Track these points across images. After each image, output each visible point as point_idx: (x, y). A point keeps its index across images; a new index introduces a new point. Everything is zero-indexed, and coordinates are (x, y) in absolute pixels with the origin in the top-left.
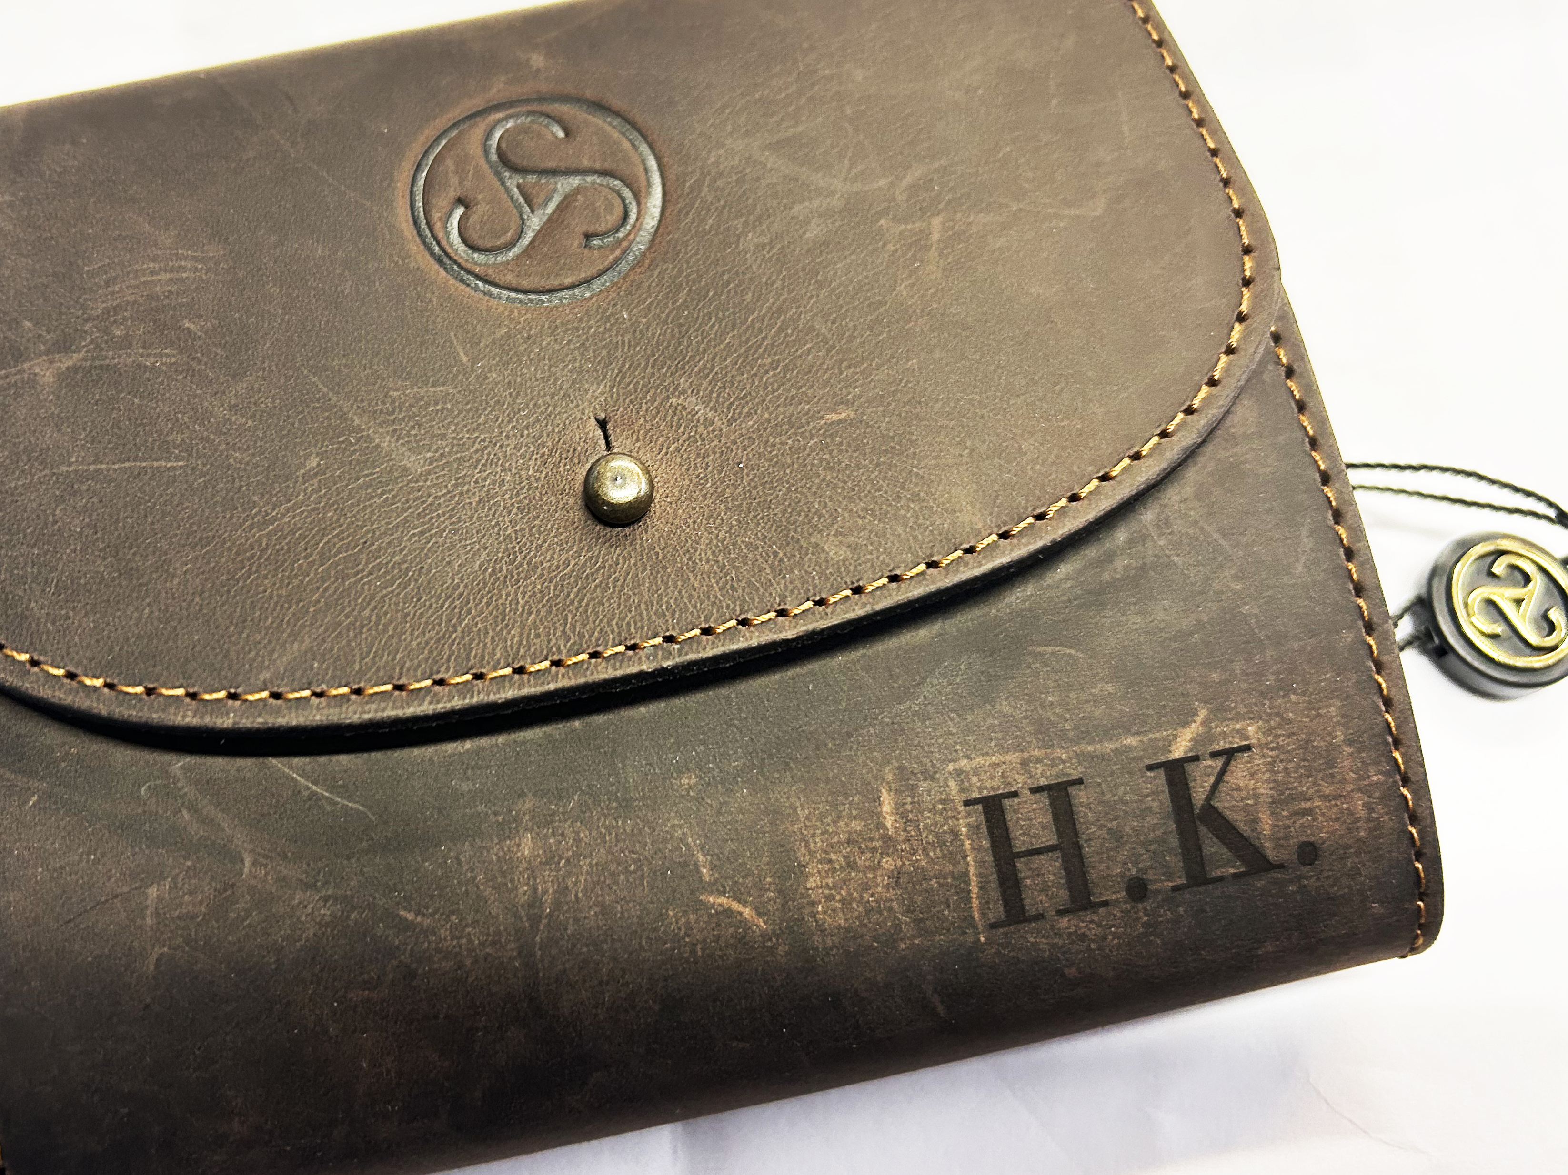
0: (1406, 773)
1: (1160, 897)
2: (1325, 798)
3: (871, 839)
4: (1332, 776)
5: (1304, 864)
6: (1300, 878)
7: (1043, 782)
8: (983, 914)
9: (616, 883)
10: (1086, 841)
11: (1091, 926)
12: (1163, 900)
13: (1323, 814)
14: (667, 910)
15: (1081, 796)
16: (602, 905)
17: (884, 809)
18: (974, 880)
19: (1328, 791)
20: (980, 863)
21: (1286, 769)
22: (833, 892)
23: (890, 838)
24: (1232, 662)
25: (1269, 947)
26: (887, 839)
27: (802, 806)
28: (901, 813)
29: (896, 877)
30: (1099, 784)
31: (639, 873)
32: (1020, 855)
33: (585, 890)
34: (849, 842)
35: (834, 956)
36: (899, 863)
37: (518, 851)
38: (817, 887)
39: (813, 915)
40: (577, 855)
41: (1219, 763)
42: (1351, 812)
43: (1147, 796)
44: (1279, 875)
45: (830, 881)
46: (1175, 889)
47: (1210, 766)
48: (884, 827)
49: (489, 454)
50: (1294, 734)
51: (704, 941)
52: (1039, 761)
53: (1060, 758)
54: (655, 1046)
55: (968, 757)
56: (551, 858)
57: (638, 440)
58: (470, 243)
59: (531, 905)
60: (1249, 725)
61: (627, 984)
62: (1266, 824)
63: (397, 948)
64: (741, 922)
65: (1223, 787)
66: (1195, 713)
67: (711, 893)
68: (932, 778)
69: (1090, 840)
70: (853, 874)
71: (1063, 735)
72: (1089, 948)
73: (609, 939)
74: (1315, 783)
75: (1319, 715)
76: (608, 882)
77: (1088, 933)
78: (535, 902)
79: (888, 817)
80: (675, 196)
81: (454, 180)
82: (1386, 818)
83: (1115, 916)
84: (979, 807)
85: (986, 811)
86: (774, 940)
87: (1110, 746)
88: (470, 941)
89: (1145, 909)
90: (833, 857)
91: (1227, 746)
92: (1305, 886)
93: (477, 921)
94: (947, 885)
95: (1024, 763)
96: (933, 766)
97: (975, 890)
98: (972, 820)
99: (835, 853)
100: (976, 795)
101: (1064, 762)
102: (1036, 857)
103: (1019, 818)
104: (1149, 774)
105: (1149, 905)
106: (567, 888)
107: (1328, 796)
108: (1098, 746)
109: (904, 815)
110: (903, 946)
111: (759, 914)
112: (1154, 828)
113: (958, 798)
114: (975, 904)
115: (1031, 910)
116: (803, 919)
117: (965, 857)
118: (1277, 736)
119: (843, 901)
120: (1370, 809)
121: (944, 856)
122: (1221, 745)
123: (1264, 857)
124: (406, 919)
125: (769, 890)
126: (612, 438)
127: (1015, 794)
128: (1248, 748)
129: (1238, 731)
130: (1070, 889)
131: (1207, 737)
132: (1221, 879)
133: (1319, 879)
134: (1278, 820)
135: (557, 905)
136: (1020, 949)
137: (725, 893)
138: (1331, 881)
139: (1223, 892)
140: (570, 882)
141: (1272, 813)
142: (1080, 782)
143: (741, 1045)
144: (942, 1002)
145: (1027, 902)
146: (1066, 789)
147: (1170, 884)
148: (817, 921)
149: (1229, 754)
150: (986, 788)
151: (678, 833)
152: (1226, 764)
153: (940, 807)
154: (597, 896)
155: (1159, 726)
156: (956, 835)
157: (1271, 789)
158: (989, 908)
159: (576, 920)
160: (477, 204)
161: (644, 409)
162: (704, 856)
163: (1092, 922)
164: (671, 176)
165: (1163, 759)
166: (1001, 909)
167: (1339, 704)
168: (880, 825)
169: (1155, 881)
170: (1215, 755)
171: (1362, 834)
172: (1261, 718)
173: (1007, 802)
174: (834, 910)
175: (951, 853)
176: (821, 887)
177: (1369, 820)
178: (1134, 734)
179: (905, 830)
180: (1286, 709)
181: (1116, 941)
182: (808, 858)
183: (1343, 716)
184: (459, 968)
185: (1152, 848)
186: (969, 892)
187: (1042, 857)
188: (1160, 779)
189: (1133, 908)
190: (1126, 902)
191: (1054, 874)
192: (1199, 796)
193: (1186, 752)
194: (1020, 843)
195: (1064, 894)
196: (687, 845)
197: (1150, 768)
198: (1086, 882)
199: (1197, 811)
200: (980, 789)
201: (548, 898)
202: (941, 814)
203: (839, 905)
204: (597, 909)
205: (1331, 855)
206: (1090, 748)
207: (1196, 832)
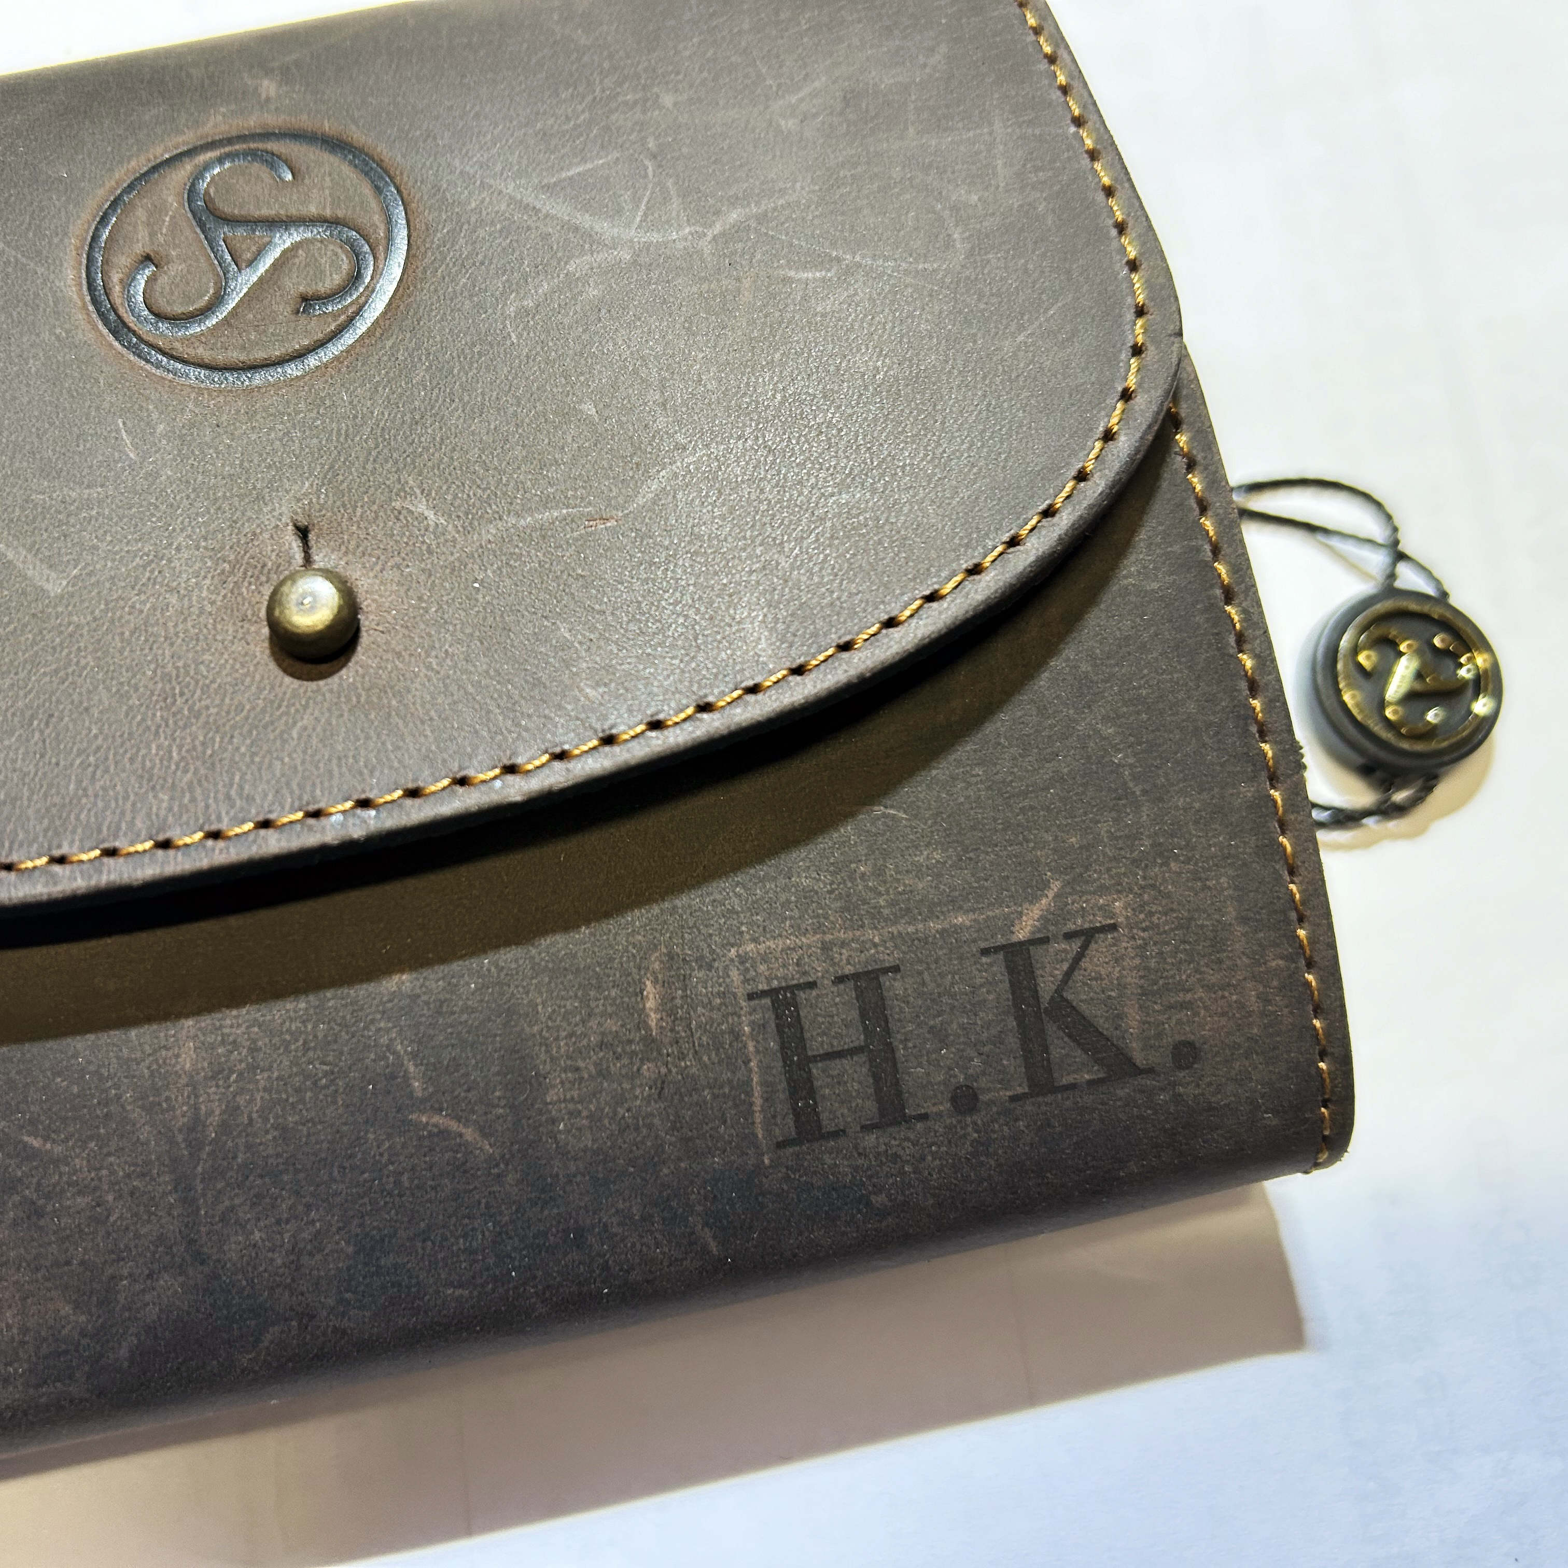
0: (1311, 957)
1: (995, 1109)
2: (1209, 988)
3: (630, 1042)
4: (1220, 961)
5: (1180, 1068)
6: (1174, 1085)
7: (849, 970)
8: (768, 1131)
9: (302, 1101)
10: (901, 1041)
11: (906, 1144)
12: (998, 1113)
13: (1206, 1008)
14: (367, 1132)
15: (895, 986)
16: (284, 1129)
17: (648, 1005)
18: (757, 1091)
19: (1213, 979)
20: (765, 1069)
21: (1161, 953)
22: (580, 1107)
23: (653, 1041)
24: (1098, 822)
25: (1133, 1167)
26: (649, 1041)
27: (544, 1003)
28: (667, 1007)
29: (660, 1085)
30: (920, 973)
31: (333, 1088)
32: (815, 1059)
33: (262, 1110)
34: (601, 1045)
35: (578, 1184)
36: (664, 1070)
37: (177, 1063)
38: (559, 1101)
39: (554, 1136)
40: (253, 1068)
41: (1075, 946)
42: (1241, 1006)
43: (982, 986)
44: (1147, 1082)
45: (575, 1094)
46: (1014, 1099)
47: (1065, 951)
48: (648, 1028)
49: (152, 572)
50: (1172, 910)
51: (413, 1169)
52: (843, 944)
53: (872, 941)
54: (348, 1295)
55: (755, 940)
56: (218, 1073)
57: (346, 553)
58: (154, 309)
59: (191, 1129)
60: (1115, 900)
61: (313, 1222)
62: (1133, 1020)
63: (20, 1180)
64: (460, 1145)
65: (1078, 976)
66: (1046, 885)
67: (423, 1112)
68: (710, 967)
69: (906, 1040)
70: (605, 1084)
71: (876, 914)
72: (902, 1173)
73: (291, 1168)
74: (1197, 971)
75: (1205, 888)
76: (291, 1100)
77: (901, 1152)
78: (196, 1124)
79: (653, 1015)
80: (423, 249)
81: (143, 233)
82: (1286, 1011)
83: (936, 1132)
84: (767, 1001)
85: (777, 1006)
86: (502, 1166)
87: (934, 925)
88: (112, 1173)
89: (974, 1123)
90: (581, 1064)
91: (1087, 926)
92: (1180, 1095)
93: (123, 1149)
94: (724, 1095)
95: (826, 947)
96: (713, 952)
97: (758, 1102)
98: (757, 1016)
99: (584, 1059)
100: (763, 986)
101: (875, 945)
102: (837, 1061)
103: (817, 1015)
104: (984, 960)
105: (978, 1118)
106: (238, 1107)
107: (1214, 985)
108: (920, 926)
109: (672, 1013)
110: (665, 1171)
111: (485, 1136)
112: (988, 1025)
113: (740, 991)
114: (758, 1118)
115: (828, 1125)
116: (540, 1140)
117: (747, 1062)
118: (1151, 914)
119: (591, 1117)
120: (1265, 1000)
121: (720, 1062)
122: (1079, 923)
123: (1130, 1061)
124: (32, 1147)
125: (498, 1106)
126: (313, 551)
127: (812, 985)
128: (1113, 927)
129: (1101, 908)
130: (879, 1100)
131: (1059, 913)
132: (1073, 1087)
133: (1198, 1086)
134: (1148, 1015)
135: (225, 1128)
136: (815, 1173)
137: (441, 1110)
138: (1212, 1089)
139: (1077, 1103)
140: (241, 1100)
141: (1141, 1007)
142: (896, 969)
143: (458, 1292)
144: (715, 1237)
145: (824, 1116)
146: (877, 978)
147: (1008, 1093)
148: (557, 1143)
149: (1088, 936)
150: (776, 977)
151: (384, 1040)
152: (1085, 947)
153: (718, 1001)
154: (277, 1117)
155: (1000, 902)
156: (736, 1035)
157: (1141, 977)
158: (776, 1124)
159: (249, 1147)
160: (168, 263)
161: (358, 514)
162: (416, 1066)
163: (907, 1139)
164: (418, 224)
165: (1000, 940)
166: (792, 1124)
167: (1231, 872)
168: (642, 1024)
169: (989, 1090)
170: (1069, 936)
171: (1255, 1031)
172: (1131, 890)
173: (802, 995)
174: (579, 1129)
175: (729, 1057)
176: (565, 1100)
177: (1263, 1014)
178: (967, 912)
179: (672, 1030)
180: (1165, 880)
181: (937, 1162)
182: (548, 1067)
183: (1237, 888)
184: (98, 1205)
185: (986, 1049)
186: (751, 1104)
187: (845, 1061)
188: (997, 967)
189: (960, 1122)
190: (951, 1116)
191: (860, 1083)
192: (1046, 987)
193: (1033, 933)
194: (817, 1044)
195: (871, 1107)
196: (394, 1053)
197: (985, 952)
198: (899, 1093)
199: (1045, 1004)
200: (769, 980)
201: (215, 1119)
202: (719, 1010)
203: (585, 1122)
204: (276, 1133)
205: (1214, 1057)
206: (911, 929)
207: (1043, 1031)
